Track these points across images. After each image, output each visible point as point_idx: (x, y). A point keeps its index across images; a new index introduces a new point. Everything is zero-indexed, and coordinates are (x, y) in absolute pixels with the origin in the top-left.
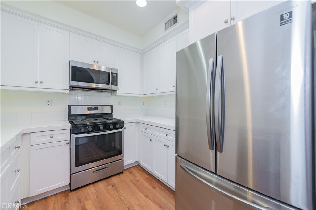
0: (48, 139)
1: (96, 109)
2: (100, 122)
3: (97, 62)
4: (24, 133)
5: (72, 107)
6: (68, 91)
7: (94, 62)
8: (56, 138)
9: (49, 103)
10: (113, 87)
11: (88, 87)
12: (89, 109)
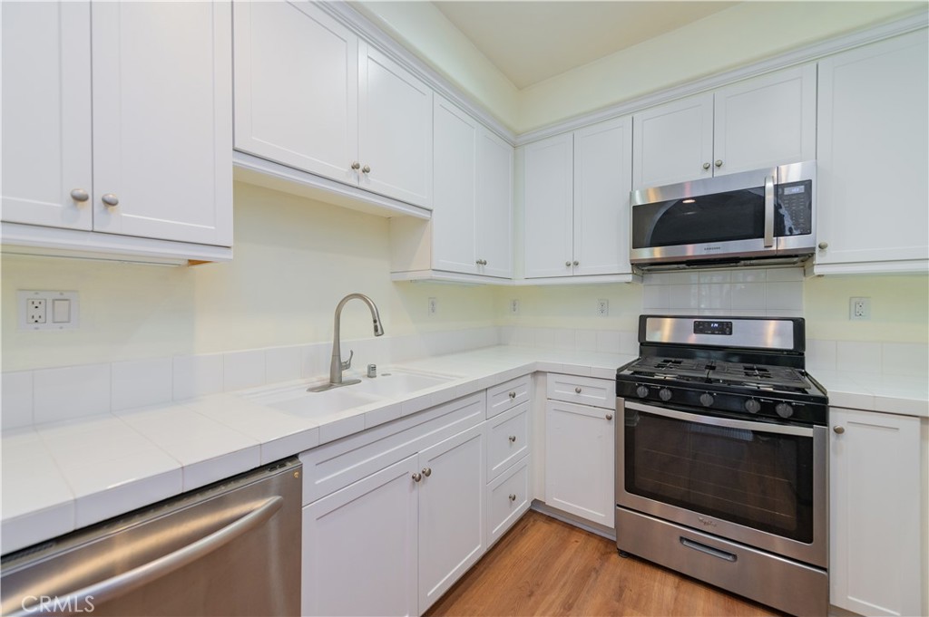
0: (570, 393)
1: (725, 328)
2: (709, 380)
3: (719, 166)
4: (537, 371)
5: (648, 319)
6: (630, 278)
7: (707, 168)
8: (587, 396)
9: (604, 308)
10: (788, 243)
11: (684, 260)
12: (700, 328)
